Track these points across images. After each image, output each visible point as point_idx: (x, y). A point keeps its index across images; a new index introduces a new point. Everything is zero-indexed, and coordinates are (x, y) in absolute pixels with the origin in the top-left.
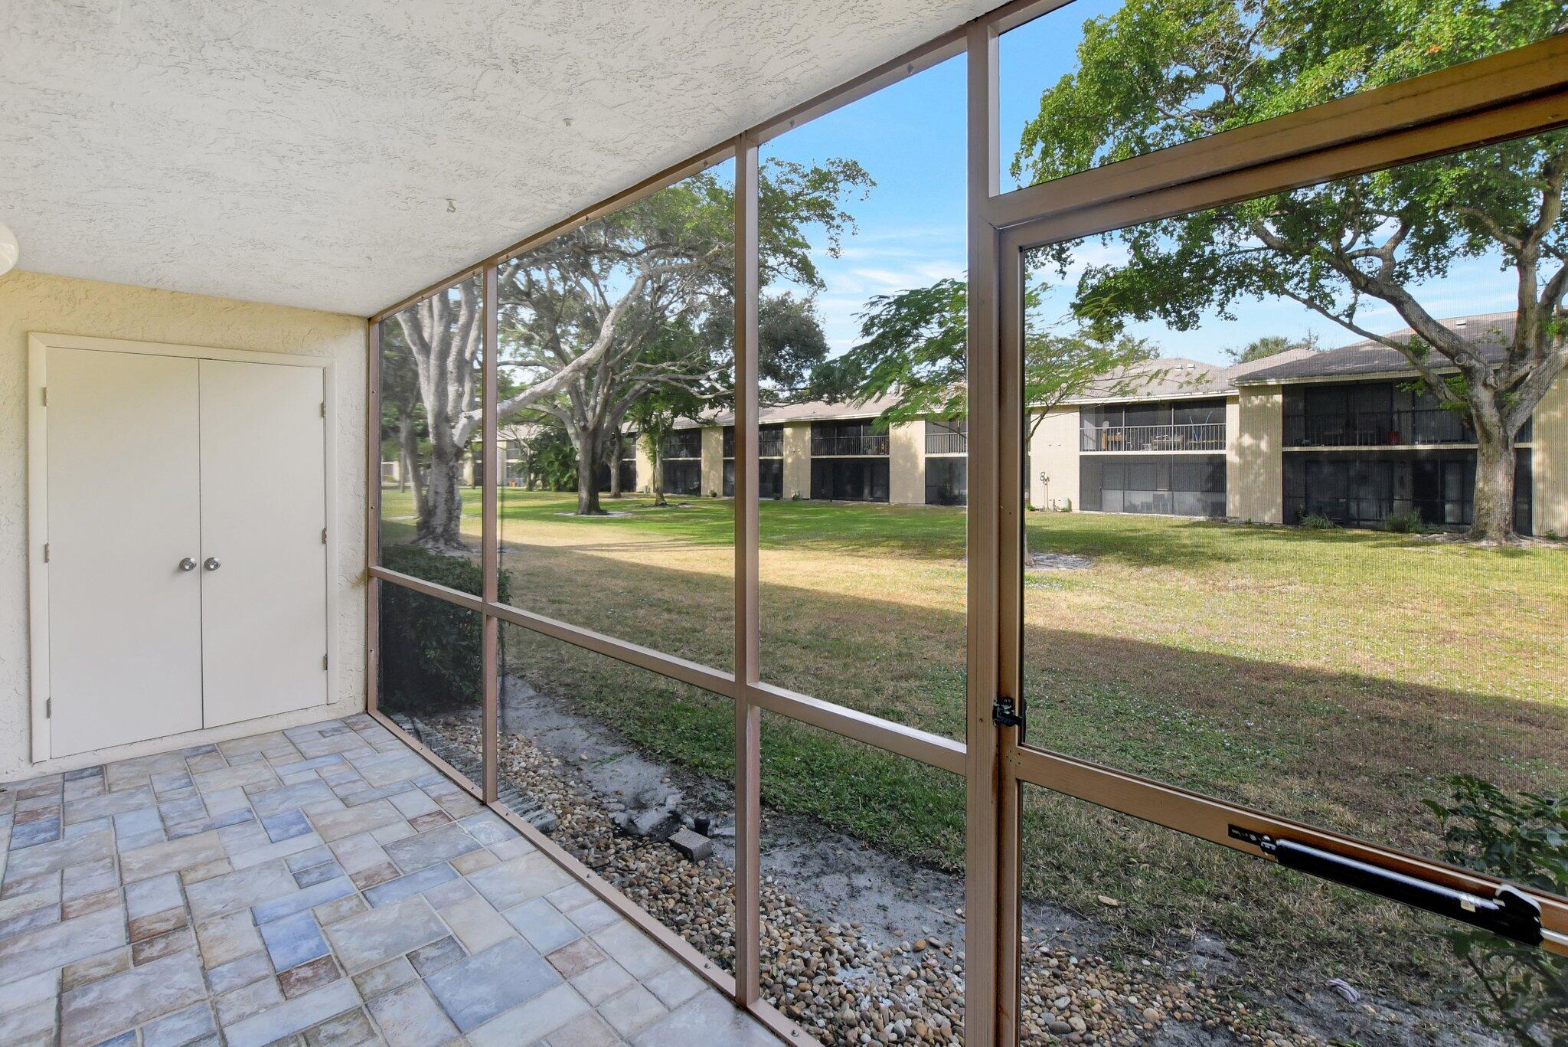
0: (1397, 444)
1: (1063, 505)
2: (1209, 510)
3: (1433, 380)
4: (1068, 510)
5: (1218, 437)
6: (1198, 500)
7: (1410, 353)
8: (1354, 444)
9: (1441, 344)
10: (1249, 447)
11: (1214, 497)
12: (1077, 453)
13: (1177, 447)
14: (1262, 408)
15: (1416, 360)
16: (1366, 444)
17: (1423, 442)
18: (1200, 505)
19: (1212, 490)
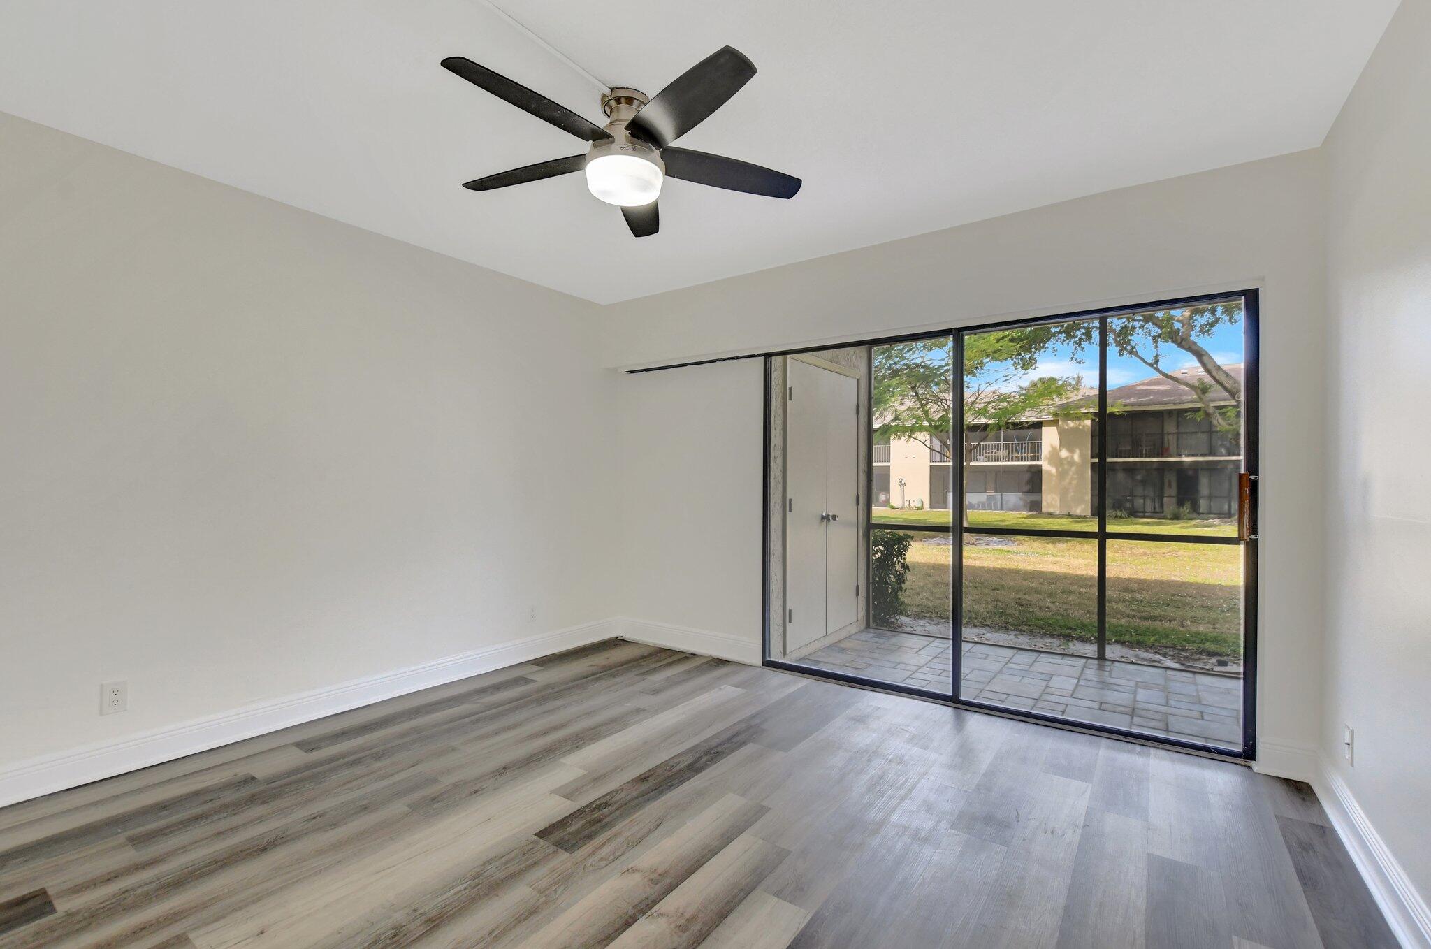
0: (1168, 457)
1: (919, 505)
2: (1028, 506)
3: (1211, 411)
4: (920, 509)
5: (1036, 451)
6: (1021, 499)
7: (1199, 391)
8: (1142, 457)
9: (1227, 385)
10: (1066, 458)
11: (1034, 497)
12: (927, 464)
13: (1004, 460)
14: (1076, 430)
15: (1202, 396)
16: (1150, 457)
17: (1189, 455)
18: (1021, 503)
19: (1030, 492)
